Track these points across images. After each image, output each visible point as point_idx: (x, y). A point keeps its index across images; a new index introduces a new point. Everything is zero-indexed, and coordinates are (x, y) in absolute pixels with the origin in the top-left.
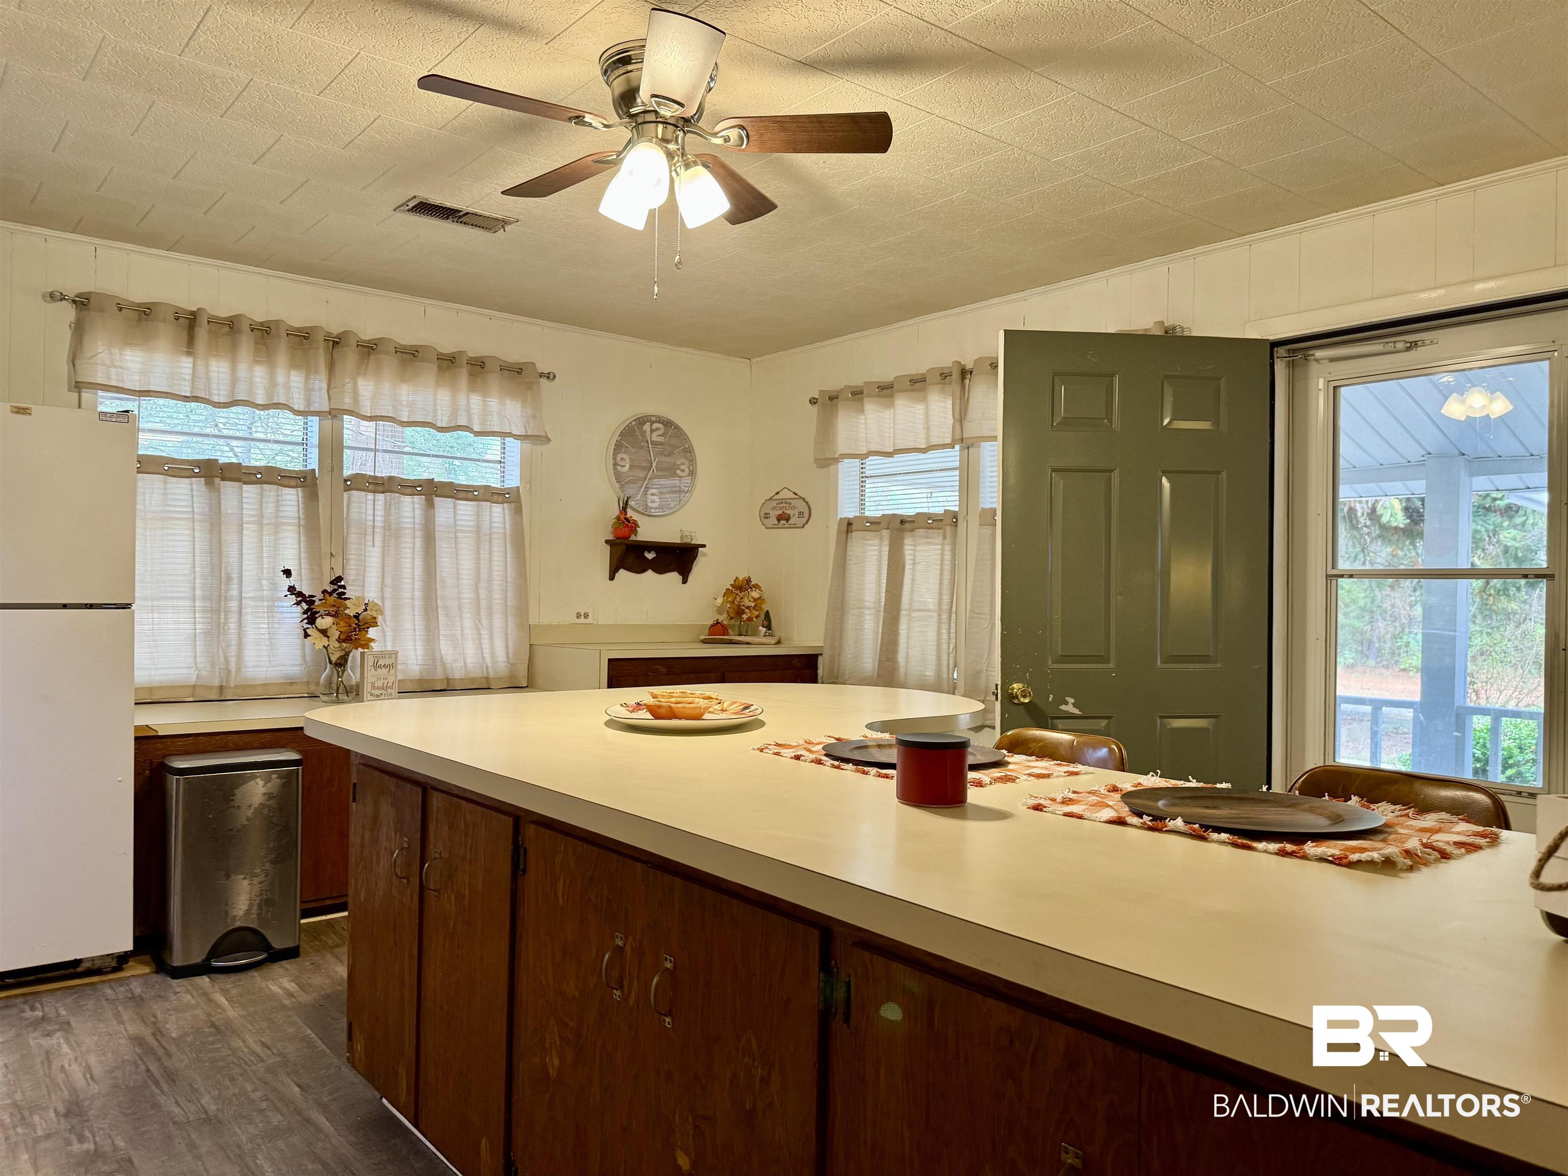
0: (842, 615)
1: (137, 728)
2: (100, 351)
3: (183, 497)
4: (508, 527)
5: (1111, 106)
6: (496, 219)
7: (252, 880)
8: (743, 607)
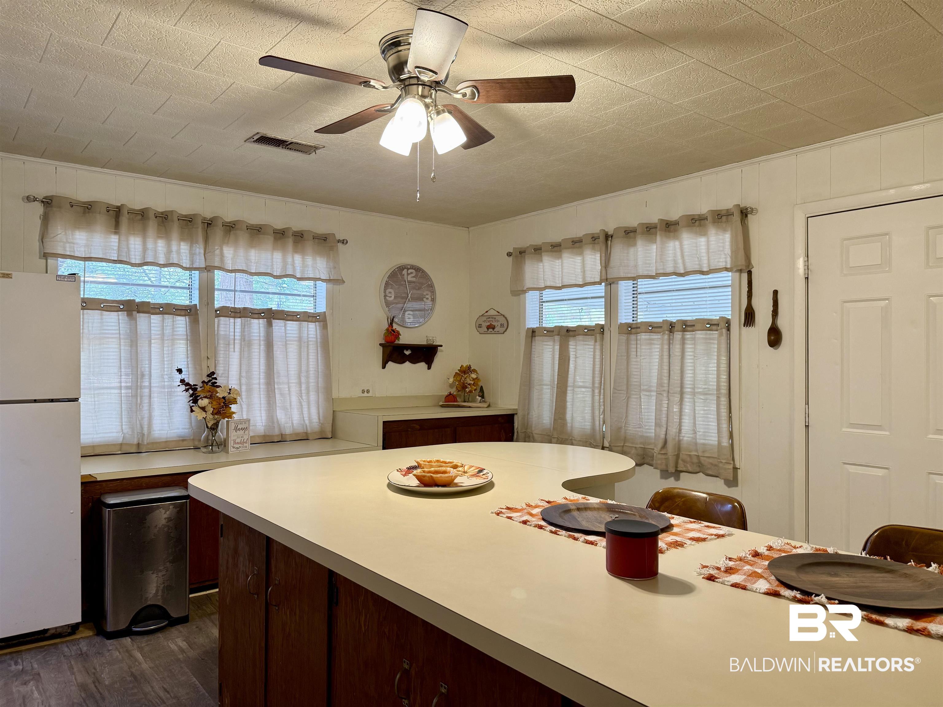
0: (530, 389)
1: (83, 477)
2: (59, 233)
3: (113, 324)
4: (319, 337)
5: (717, 68)
6: (310, 146)
7: (158, 574)
8: (466, 384)
